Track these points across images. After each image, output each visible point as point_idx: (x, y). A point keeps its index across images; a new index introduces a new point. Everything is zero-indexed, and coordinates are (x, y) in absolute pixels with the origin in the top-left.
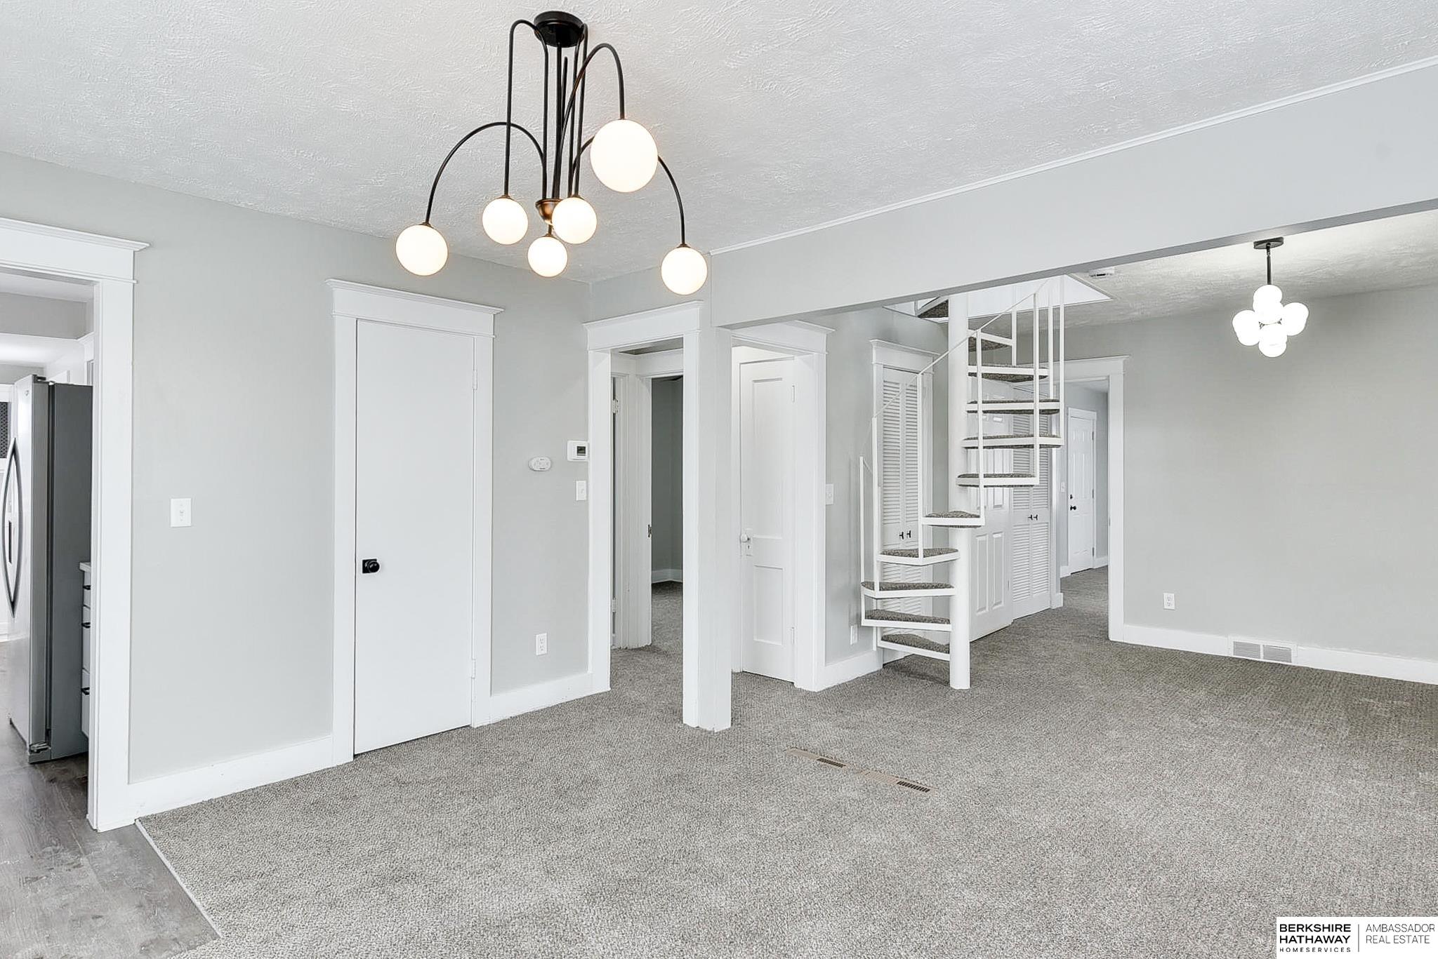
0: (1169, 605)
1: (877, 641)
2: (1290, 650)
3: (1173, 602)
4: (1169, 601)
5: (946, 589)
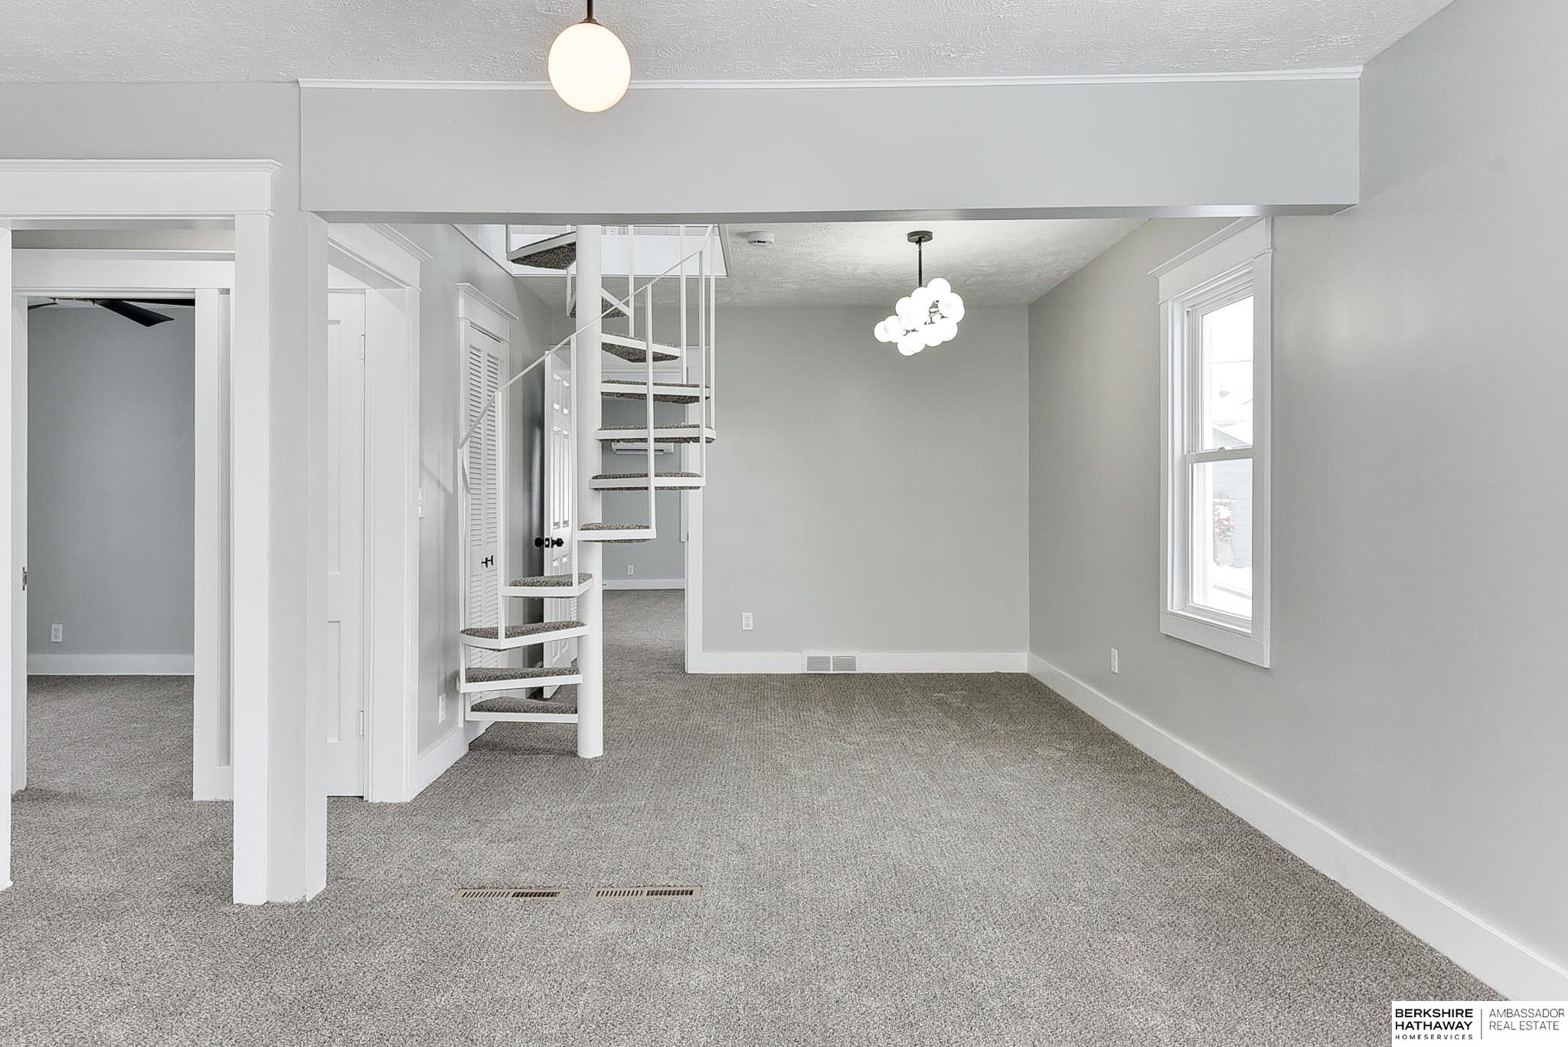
0: (747, 625)
1: (463, 713)
2: (855, 658)
3: (751, 622)
4: (748, 620)
5: (578, 628)
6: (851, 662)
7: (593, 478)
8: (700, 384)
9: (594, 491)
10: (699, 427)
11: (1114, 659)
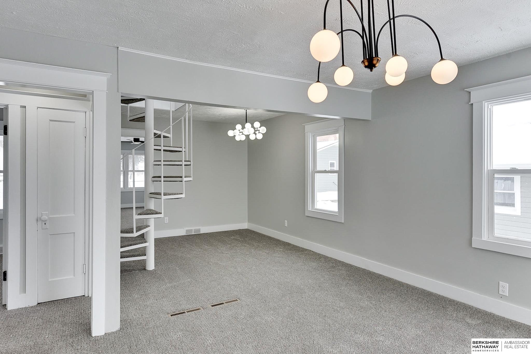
0: (166, 221)
3: (168, 220)
6: (199, 230)
7: (153, 177)
8: (182, 147)
9: (153, 182)
10: (182, 161)
11: (286, 223)
